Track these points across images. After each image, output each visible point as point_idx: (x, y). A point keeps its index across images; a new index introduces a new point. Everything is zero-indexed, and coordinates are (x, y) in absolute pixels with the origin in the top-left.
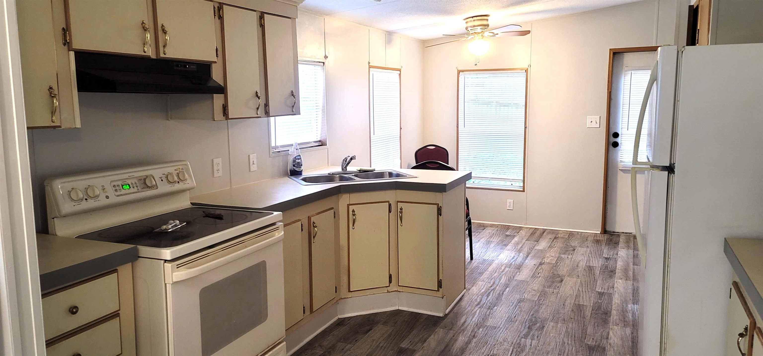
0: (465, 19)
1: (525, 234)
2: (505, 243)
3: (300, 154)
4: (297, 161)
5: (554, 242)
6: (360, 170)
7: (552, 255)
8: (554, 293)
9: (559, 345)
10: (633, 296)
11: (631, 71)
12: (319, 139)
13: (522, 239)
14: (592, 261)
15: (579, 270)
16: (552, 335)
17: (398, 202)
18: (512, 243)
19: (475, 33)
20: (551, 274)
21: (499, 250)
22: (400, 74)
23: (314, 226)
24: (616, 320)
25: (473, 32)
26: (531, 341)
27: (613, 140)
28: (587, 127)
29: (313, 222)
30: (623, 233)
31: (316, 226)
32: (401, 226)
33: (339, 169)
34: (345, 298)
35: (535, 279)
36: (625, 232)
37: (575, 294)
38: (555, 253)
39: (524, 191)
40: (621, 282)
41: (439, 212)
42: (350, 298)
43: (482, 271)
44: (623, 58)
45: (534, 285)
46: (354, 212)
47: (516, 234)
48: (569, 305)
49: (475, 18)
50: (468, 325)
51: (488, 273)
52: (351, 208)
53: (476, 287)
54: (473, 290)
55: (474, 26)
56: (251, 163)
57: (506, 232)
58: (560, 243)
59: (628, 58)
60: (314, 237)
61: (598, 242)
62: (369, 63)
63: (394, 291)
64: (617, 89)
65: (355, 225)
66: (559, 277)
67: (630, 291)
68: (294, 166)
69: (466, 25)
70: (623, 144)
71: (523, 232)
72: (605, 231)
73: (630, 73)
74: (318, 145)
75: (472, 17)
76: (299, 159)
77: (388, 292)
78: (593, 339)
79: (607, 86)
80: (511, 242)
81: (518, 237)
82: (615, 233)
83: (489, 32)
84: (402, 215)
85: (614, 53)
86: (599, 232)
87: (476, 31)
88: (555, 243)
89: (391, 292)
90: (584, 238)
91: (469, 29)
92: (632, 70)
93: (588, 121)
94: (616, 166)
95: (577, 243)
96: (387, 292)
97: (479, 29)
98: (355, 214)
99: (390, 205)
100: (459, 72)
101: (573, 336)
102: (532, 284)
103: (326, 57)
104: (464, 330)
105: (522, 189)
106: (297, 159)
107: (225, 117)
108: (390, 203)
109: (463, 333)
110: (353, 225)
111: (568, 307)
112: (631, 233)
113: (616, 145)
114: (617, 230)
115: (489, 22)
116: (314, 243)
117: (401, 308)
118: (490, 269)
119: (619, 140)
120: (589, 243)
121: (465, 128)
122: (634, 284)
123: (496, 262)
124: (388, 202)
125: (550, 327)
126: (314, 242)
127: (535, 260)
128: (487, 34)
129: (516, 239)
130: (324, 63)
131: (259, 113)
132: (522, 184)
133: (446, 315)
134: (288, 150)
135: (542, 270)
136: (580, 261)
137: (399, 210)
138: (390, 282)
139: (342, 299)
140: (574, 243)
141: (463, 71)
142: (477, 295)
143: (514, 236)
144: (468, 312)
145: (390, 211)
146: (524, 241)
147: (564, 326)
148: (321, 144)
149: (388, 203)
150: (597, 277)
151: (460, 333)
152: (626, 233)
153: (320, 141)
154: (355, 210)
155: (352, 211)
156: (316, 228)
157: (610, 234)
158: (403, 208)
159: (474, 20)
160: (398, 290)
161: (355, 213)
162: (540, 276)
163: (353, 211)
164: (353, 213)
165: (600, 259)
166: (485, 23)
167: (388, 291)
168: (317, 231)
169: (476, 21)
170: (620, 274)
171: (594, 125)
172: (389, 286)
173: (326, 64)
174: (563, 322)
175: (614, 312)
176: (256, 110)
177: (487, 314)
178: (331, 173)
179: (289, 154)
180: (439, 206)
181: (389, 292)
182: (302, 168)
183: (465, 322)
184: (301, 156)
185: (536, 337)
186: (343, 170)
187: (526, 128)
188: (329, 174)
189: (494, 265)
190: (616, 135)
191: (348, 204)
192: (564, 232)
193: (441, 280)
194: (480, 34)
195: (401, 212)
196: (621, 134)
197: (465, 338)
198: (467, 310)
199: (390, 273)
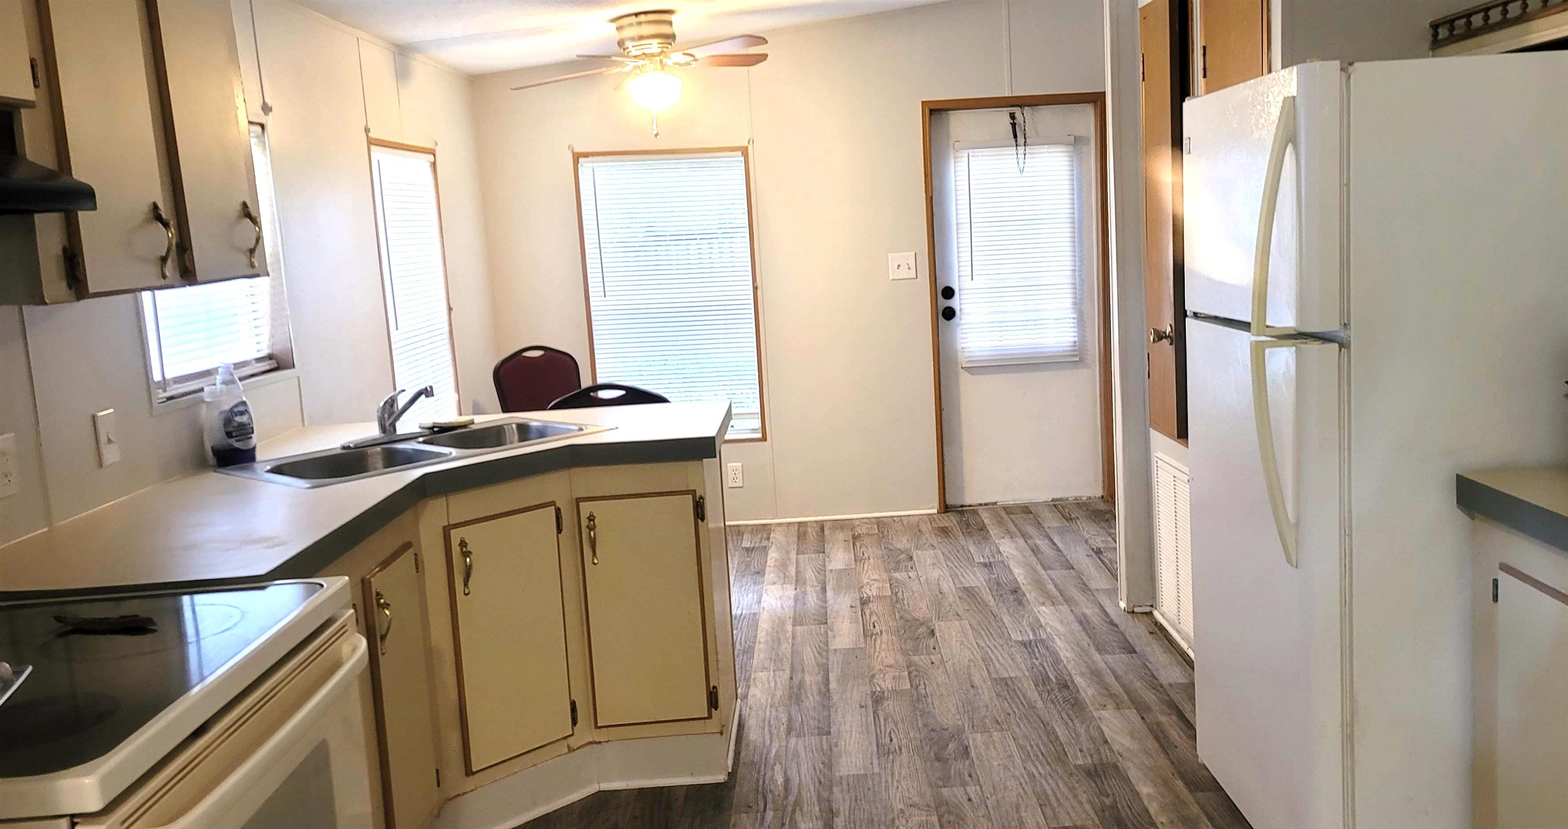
0: (613, 20)
1: (784, 539)
2: (754, 567)
3: (244, 399)
4: (238, 419)
5: (858, 547)
6: (431, 428)
7: (872, 577)
8: (936, 662)
9: (1026, 782)
10: (1090, 638)
11: (966, 151)
12: (265, 352)
13: (788, 552)
14: (963, 576)
15: (951, 600)
16: (996, 763)
17: (578, 500)
18: (772, 565)
19: (644, 54)
20: (901, 622)
21: (752, 587)
22: (434, 165)
23: (379, 604)
24: (1093, 696)
25: (640, 53)
26: (962, 789)
27: (944, 303)
28: (891, 278)
29: (378, 594)
30: (981, 505)
31: (388, 605)
32: (595, 564)
33: (371, 431)
34: (459, 795)
35: (875, 640)
36: (983, 502)
37: (979, 657)
38: (877, 572)
39: (764, 439)
40: (1047, 611)
41: (699, 511)
42: (472, 791)
43: (747, 646)
44: (948, 120)
45: (883, 654)
46: (466, 547)
47: (765, 543)
48: (984, 686)
49: (642, 18)
50: (799, 790)
51: (762, 646)
52: (456, 535)
53: (756, 686)
54: (754, 696)
55: (641, 38)
56: (103, 439)
57: (740, 542)
58: (872, 547)
59: (959, 122)
60: (383, 638)
61: (944, 531)
62: (367, 130)
63: (583, 746)
64: (943, 191)
65: (470, 584)
66: (922, 624)
67: (1076, 626)
68: (229, 435)
69: (618, 36)
70: (965, 311)
71: (777, 536)
72: (945, 508)
73: (967, 155)
74: (268, 368)
75: (636, 15)
76: (242, 413)
77: (571, 750)
78: (1081, 751)
79: (924, 185)
80: (768, 564)
81: (773, 548)
82: (965, 508)
83: (684, 54)
84: (595, 534)
85: (932, 111)
86: (935, 511)
87: (647, 51)
88: (862, 550)
89: (578, 748)
90: (913, 527)
91: (629, 44)
92: (968, 149)
93: (892, 266)
94: (954, 360)
95: (905, 541)
96: (566, 750)
97: (654, 46)
98: (470, 553)
99: (558, 511)
100: (577, 157)
101: (1040, 754)
102: (877, 654)
103: (266, 109)
104: (798, 803)
105: (759, 435)
106: (236, 415)
107: (73, 289)
108: (558, 505)
109: (801, 810)
110: (466, 585)
111: (985, 690)
112: (996, 503)
113: (949, 314)
114: (968, 501)
115: (676, 29)
116: (383, 654)
117: (606, 786)
118: (761, 636)
119: (955, 303)
120: (930, 537)
121: (607, 298)
122: (1074, 609)
123: (764, 616)
124: (552, 503)
125: (979, 743)
126: (384, 651)
127: (846, 594)
128: (677, 57)
129: (773, 555)
130: (262, 126)
131: (167, 274)
132: (757, 424)
133: (732, 775)
134: (202, 390)
135: (874, 615)
136: (939, 579)
137: (584, 522)
138: (574, 722)
139: (450, 800)
140: (902, 543)
141: (586, 155)
142: (771, 707)
143: (765, 549)
144: (777, 756)
145: (559, 530)
146: (793, 555)
147: (1007, 736)
148: (275, 365)
149: (553, 507)
150: (995, 609)
151: (794, 811)
152: (986, 505)
153: (270, 357)
154: (466, 541)
155: (460, 545)
156: (387, 609)
157: (958, 511)
158: (595, 515)
159: (640, 23)
160: (596, 740)
161: (469, 548)
162: (881, 632)
163: (463, 544)
164: (464, 549)
165: (975, 568)
166: (665, 29)
167: (569, 747)
168: (391, 620)
169: (644, 25)
170: (1033, 594)
171: (904, 273)
172: (572, 735)
173: (269, 127)
174: (998, 727)
175: (1078, 680)
176: (159, 263)
177: (825, 747)
178: (351, 445)
179: (203, 401)
180: (698, 496)
181: (574, 750)
182: (255, 440)
183: (787, 781)
184: (248, 403)
185: (968, 779)
186: (383, 428)
187: (755, 289)
188: (344, 448)
189: (764, 626)
190: (949, 293)
191: (444, 527)
192: (862, 521)
193: (714, 687)
194: (658, 59)
195: (591, 528)
196: (960, 290)
197: (812, 822)
198: (774, 751)
199: (572, 698)
